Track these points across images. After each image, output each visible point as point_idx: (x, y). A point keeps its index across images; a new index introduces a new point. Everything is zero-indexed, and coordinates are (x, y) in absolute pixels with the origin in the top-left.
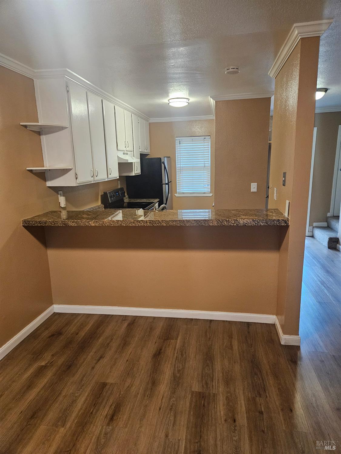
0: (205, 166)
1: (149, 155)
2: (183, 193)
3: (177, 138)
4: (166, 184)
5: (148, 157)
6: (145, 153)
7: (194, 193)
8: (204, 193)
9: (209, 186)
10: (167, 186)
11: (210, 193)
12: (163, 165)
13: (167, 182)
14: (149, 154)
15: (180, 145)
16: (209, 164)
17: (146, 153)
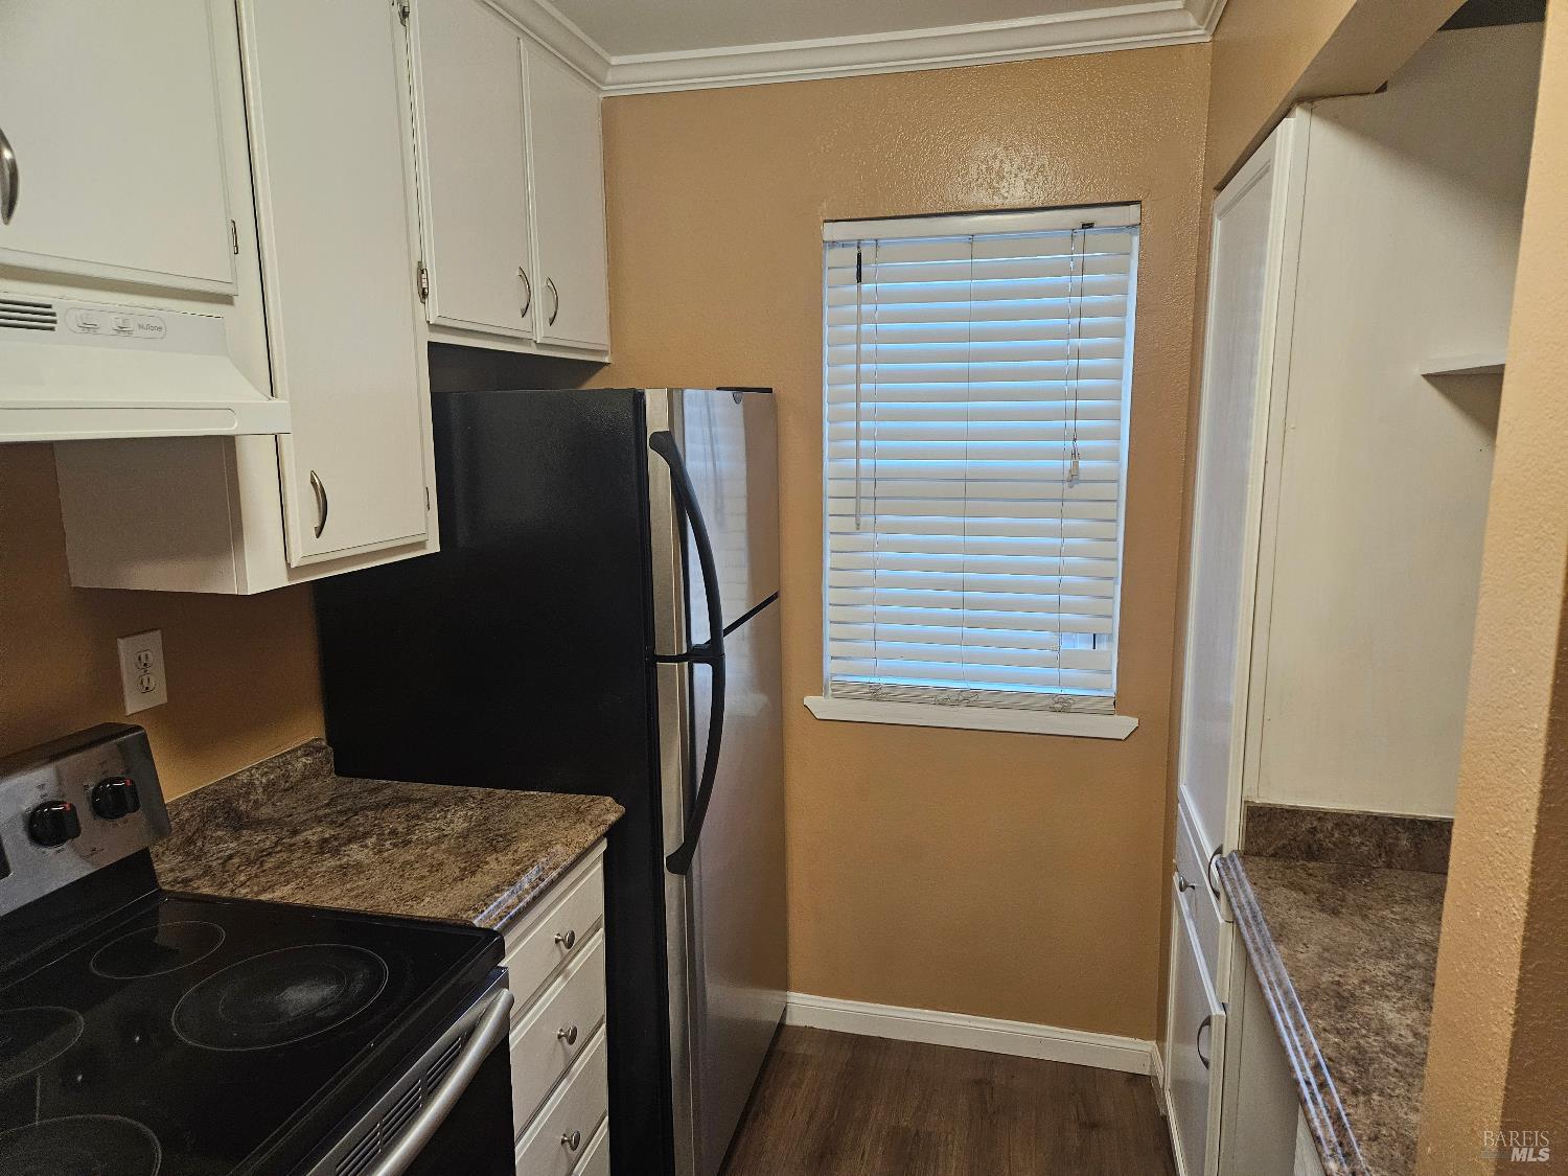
0: (1073, 478)
1: (607, 368)
2: (875, 694)
3: (831, 232)
4: (695, 655)
5: (595, 383)
6: (533, 350)
7: (968, 699)
8: (1062, 706)
9: (1110, 651)
10: (703, 672)
11: (1119, 705)
12: (658, 466)
13: (701, 635)
14: (603, 364)
15: (865, 287)
16: (1117, 459)
17: (540, 345)
